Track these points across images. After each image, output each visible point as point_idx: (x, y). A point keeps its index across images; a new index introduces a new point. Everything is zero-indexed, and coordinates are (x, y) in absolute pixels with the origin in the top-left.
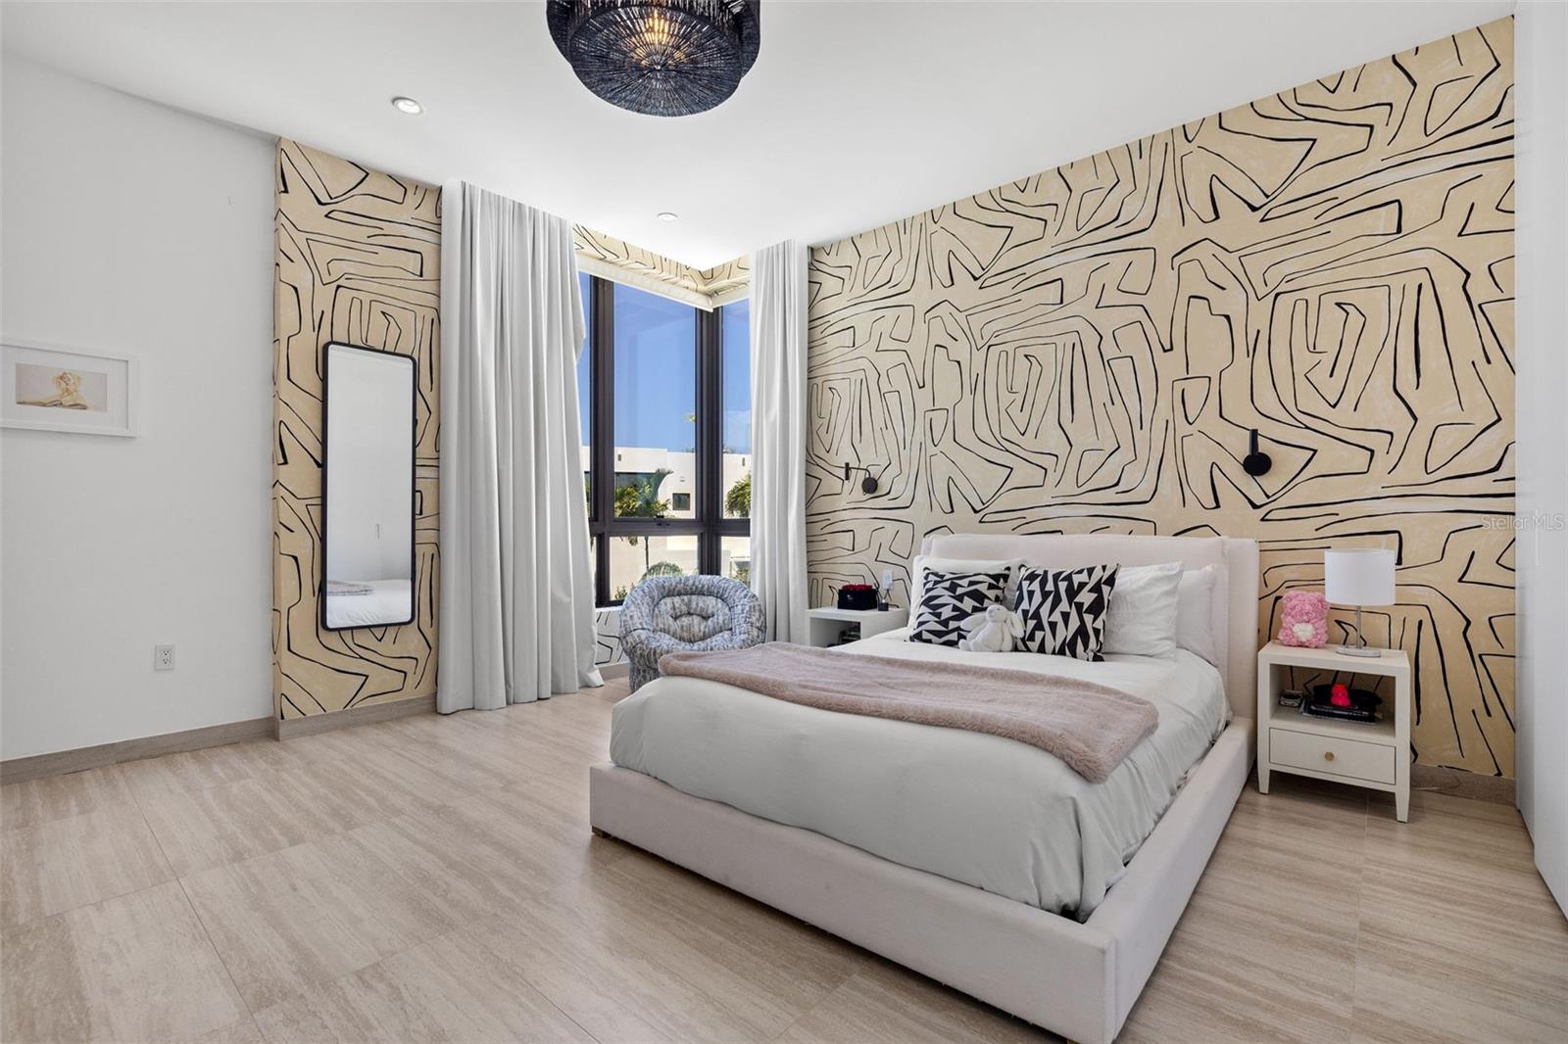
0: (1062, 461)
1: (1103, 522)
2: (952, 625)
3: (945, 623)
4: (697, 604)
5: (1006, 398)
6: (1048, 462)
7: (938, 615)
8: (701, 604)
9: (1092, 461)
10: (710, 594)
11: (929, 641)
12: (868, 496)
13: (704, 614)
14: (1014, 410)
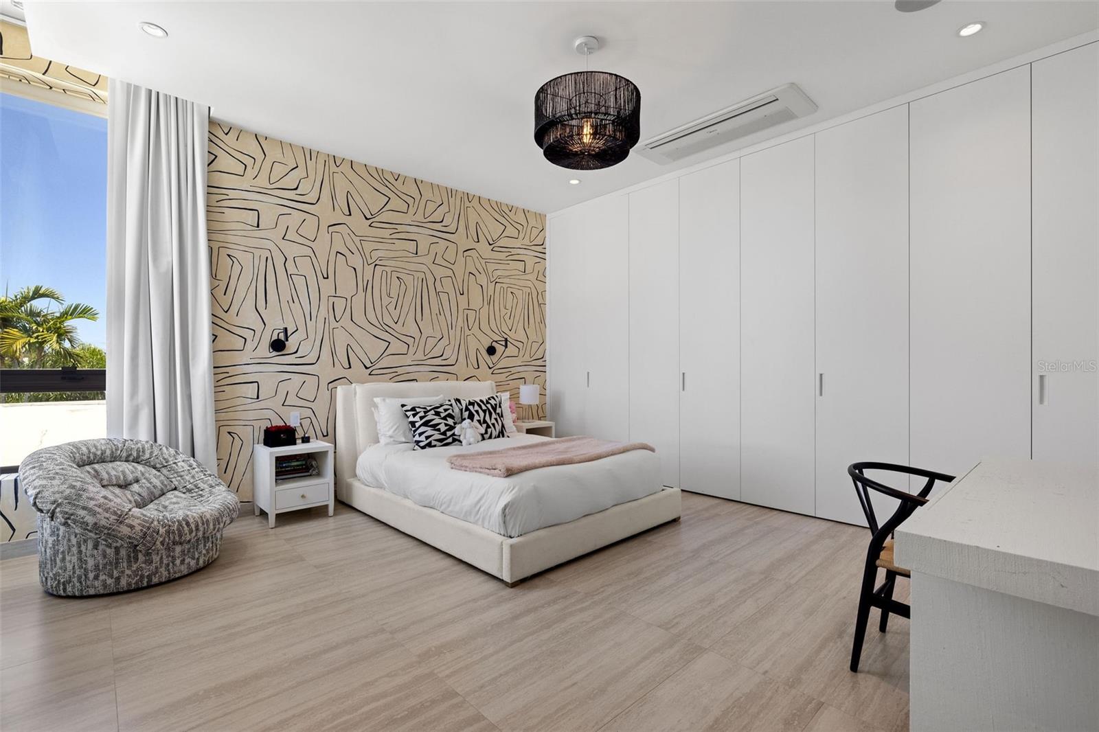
0: (417, 341)
1: (436, 375)
2: (449, 434)
3: (444, 433)
4: (108, 473)
5: (386, 300)
6: (410, 341)
7: (439, 430)
8: (113, 473)
9: (431, 342)
10: (114, 459)
11: (435, 446)
12: (275, 353)
13: (121, 482)
14: (391, 308)
